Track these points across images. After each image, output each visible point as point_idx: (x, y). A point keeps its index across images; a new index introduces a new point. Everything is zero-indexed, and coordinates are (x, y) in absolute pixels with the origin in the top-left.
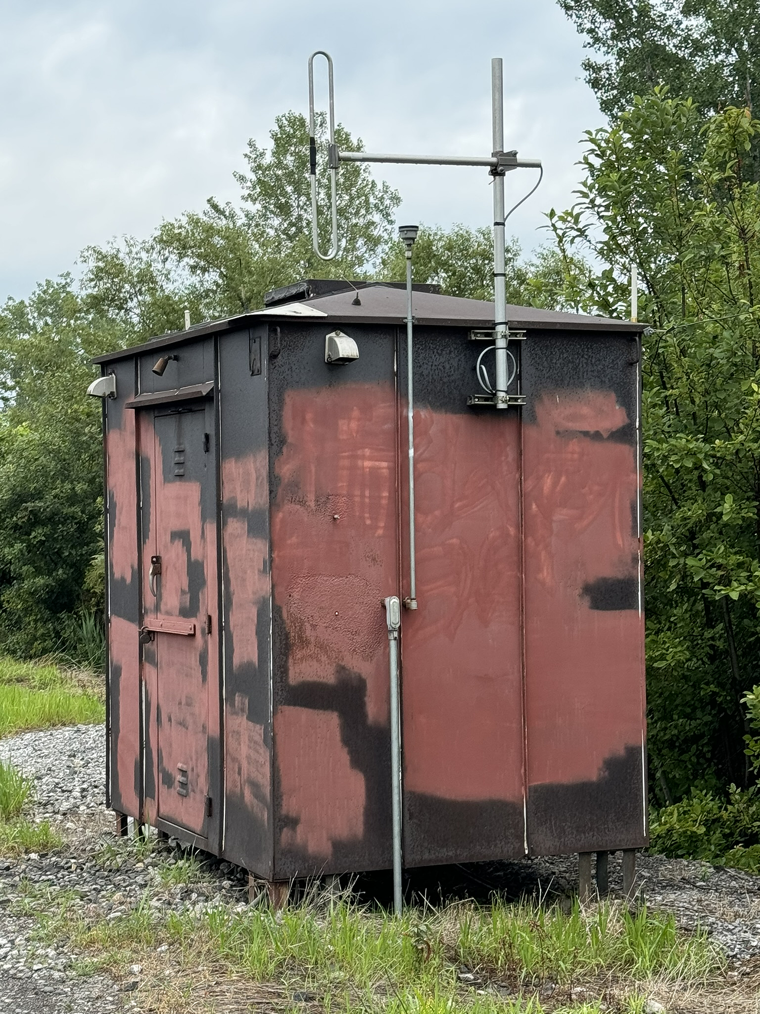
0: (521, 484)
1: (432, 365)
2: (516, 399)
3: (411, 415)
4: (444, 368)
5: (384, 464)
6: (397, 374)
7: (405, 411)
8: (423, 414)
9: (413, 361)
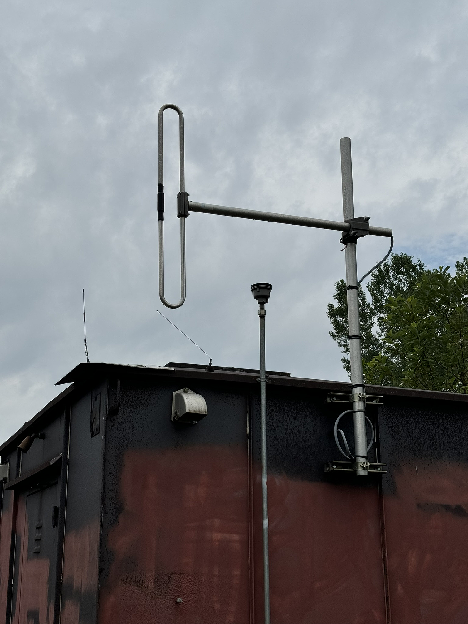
0: (385, 561)
1: (286, 429)
2: (376, 467)
3: (265, 480)
4: (299, 432)
5: (236, 537)
6: (249, 437)
7: (258, 477)
8: (279, 480)
9: (267, 423)
